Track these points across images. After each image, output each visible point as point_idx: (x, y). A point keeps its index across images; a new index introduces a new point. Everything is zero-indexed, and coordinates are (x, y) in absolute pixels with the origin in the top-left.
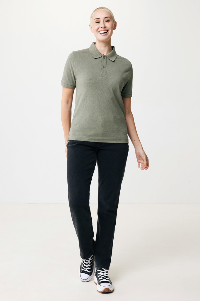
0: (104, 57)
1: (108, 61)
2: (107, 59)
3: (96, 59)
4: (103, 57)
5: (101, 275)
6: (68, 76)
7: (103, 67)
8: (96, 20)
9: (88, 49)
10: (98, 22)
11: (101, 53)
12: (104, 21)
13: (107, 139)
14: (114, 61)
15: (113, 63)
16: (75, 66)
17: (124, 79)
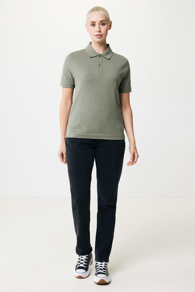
0: (100, 56)
1: (104, 59)
2: (103, 57)
3: (92, 58)
4: (98, 56)
5: (99, 266)
6: (66, 76)
7: (99, 64)
8: (92, 23)
9: (84, 50)
10: (94, 25)
11: (96, 52)
12: (99, 24)
13: (104, 136)
14: (109, 59)
15: (109, 60)
16: (72, 65)
17: (121, 75)
